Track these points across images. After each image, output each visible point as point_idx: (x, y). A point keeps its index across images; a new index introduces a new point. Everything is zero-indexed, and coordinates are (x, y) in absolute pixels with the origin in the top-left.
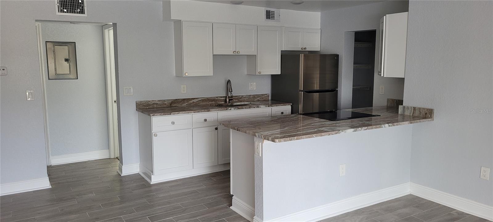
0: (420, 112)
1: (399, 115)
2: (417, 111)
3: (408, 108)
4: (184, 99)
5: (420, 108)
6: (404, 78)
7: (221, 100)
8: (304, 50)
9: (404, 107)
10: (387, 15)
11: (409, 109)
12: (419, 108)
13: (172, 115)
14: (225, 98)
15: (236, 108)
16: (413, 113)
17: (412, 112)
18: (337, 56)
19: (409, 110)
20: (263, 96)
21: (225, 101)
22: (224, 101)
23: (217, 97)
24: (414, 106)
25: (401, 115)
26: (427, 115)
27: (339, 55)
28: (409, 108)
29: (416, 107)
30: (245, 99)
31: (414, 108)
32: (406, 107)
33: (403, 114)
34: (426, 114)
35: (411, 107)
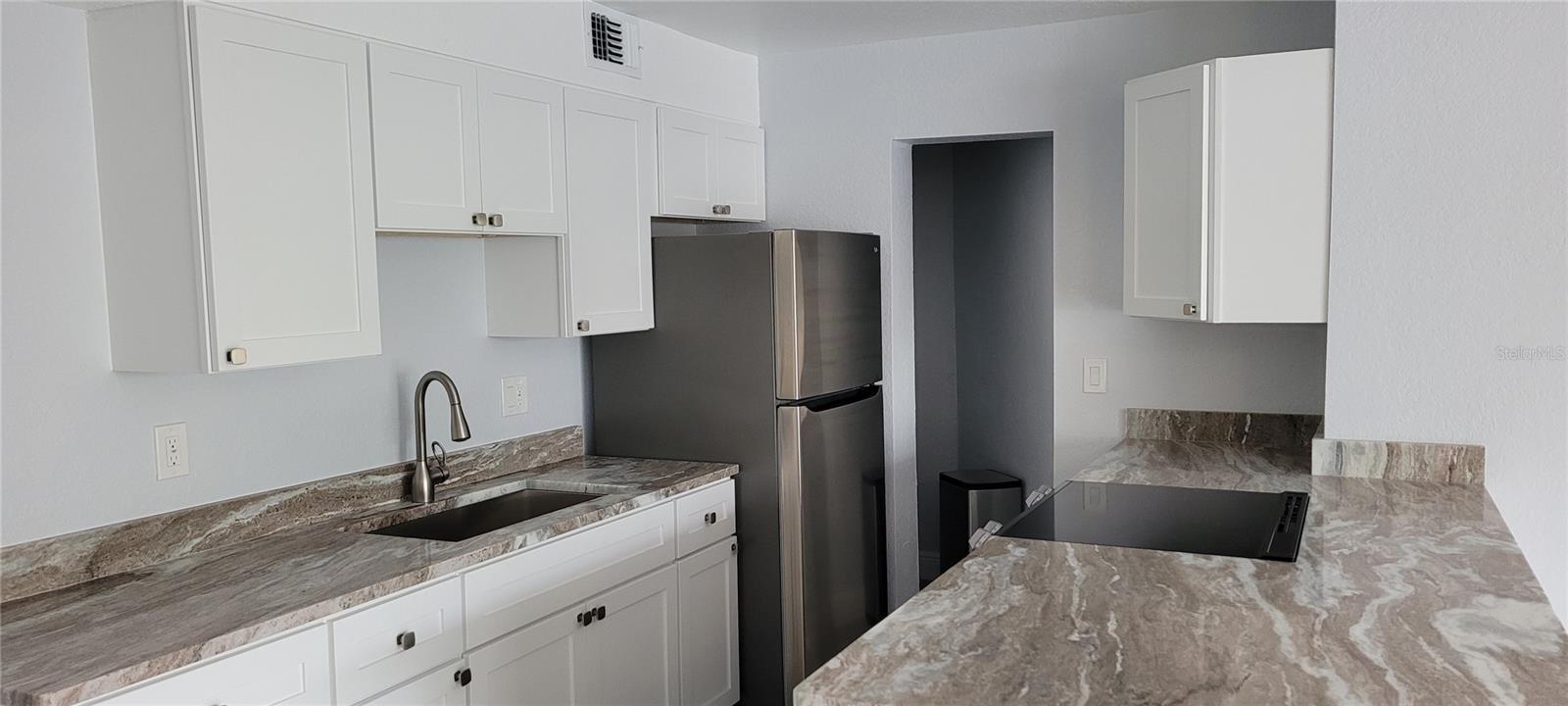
0: (1423, 462)
1: (1315, 483)
2: (1404, 459)
3: (1360, 449)
4: (179, 519)
5: (1419, 448)
6: (1323, 326)
7: (383, 488)
8: (720, 217)
9: (1339, 445)
10: (1221, 62)
11: (1362, 453)
12: (1415, 445)
13: (208, 660)
14: (401, 475)
15: (548, 533)
16: (1388, 469)
17: (1382, 465)
18: (874, 241)
19: (1363, 458)
20: (558, 439)
21: (409, 489)
22: (398, 493)
23: (363, 475)
24: (1388, 441)
25: (1326, 479)
26: (1457, 473)
27: (878, 237)
28: (1363, 448)
29: (1398, 445)
30: (492, 466)
31: (1393, 449)
32: (1352, 444)
33: (1336, 474)
34: (1450, 469)
35: (1376, 446)
